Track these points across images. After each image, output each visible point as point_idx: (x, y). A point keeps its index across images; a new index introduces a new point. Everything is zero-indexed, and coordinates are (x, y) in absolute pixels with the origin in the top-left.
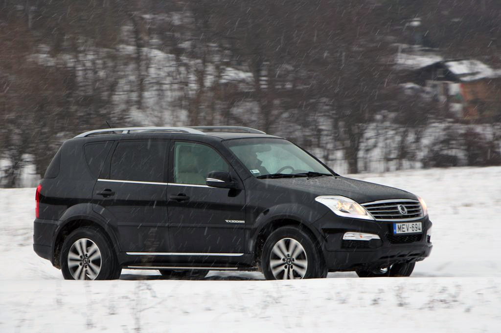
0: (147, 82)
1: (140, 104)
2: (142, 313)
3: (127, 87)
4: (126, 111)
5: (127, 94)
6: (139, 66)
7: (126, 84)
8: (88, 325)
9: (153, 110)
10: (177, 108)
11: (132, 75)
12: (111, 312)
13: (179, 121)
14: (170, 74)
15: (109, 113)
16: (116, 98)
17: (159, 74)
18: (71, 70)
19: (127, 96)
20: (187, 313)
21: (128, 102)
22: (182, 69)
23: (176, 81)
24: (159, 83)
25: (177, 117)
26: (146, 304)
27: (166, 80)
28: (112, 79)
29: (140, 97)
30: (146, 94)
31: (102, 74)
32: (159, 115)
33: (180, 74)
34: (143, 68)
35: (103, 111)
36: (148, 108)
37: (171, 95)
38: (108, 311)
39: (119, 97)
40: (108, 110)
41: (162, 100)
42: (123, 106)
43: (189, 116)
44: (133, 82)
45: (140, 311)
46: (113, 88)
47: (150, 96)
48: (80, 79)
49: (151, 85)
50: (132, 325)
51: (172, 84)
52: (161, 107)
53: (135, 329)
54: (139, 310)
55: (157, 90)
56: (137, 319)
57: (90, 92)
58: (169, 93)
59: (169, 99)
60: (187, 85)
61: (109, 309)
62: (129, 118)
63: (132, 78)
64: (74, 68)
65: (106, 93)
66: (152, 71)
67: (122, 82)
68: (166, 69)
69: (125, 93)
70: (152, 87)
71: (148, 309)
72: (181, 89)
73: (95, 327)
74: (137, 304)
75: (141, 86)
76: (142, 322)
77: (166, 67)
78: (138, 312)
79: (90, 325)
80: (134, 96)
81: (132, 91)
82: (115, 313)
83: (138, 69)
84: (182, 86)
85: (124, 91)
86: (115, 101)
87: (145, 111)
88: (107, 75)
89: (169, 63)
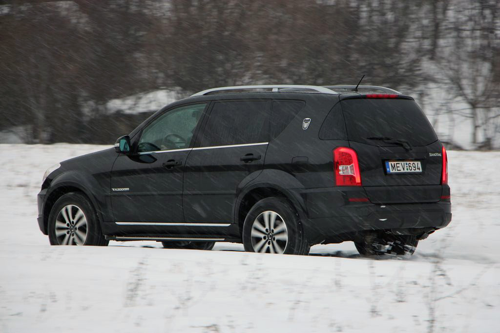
0: (444, 28)
1: (432, 54)
2: (437, 303)
3: (419, 34)
4: (416, 61)
5: (419, 41)
6: (435, 7)
7: (417, 29)
8: (372, 312)
9: (449, 62)
10: (478, 60)
11: (426, 18)
12: (400, 299)
13: (480, 76)
14: (473, 18)
15: (397, 64)
16: (405, 46)
17: (458, 19)
18: (354, 11)
19: (418, 43)
20: (490, 306)
21: (419, 51)
22: (487, 12)
23: (478, 27)
24: (457, 29)
25: (477, 71)
26: (442, 293)
27: (467, 26)
28: (401, 23)
29: (435, 45)
30: (442, 42)
31: (390, 16)
32: (456, 67)
33: (484, 17)
34: (440, 10)
35: (388, 61)
36: (442, 58)
37: (471, 44)
38: (396, 298)
39: (409, 45)
40: (394, 60)
41: (460, 50)
42: (413, 56)
43: (492, 70)
44: (427, 27)
45: (435, 300)
46: (402, 33)
47: (446, 43)
48: (363, 22)
49: (448, 31)
50: (425, 315)
51: (473, 30)
52: (459, 58)
53: (428, 321)
54: (433, 299)
55: (454, 37)
56: (432, 310)
57: (375, 38)
58: (469, 42)
59: (469, 49)
60: (492, 32)
61: (397, 295)
62: (420, 70)
63: (425, 22)
64: (358, 7)
65: (393, 40)
66: (451, 14)
67: (413, 27)
68: (467, 12)
69: (417, 40)
70: (450, 33)
71: (444, 298)
72: (484, 37)
73: (381, 315)
74: (432, 292)
75: (436, 33)
76: (437, 314)
77: (468, 9)
78: (432, 300)
79: (374, 312)
80: (427, 44)
81: (424, 38)
82: (403, 300)
83: (434, 11)
84: (486, 33)
85: (415, 38)
86: (404, 49)
87: (439, 63)
88: (395, 18)
89: (472, 5)
